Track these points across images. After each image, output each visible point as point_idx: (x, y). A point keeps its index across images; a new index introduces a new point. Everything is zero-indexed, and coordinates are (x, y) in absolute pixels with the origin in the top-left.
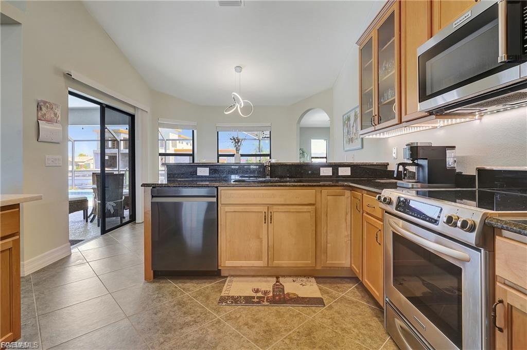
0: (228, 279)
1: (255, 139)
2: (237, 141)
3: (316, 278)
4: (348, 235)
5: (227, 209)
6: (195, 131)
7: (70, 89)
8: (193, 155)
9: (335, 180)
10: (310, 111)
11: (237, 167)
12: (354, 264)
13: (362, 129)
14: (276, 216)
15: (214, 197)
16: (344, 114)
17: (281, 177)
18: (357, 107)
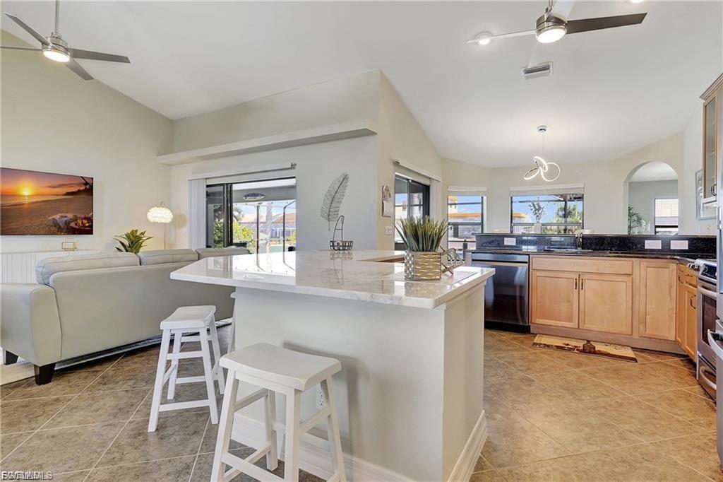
0: (538, 336)
1: (560, 201)
2: (537, 207)
3: (632, 348)
4: (673, 308)
5: (538, 274)
6: (485, 198)
7: (396, 173)
8: (482, 224)
9: (665, 253)
10: (647, 165)
11: (536, 238)
12: (679, 337)
13: (705, 197)
14: (587, 284)
15: (526, 263)
16: (696, 171)
17: (593, 250)
18: (700, 171)
